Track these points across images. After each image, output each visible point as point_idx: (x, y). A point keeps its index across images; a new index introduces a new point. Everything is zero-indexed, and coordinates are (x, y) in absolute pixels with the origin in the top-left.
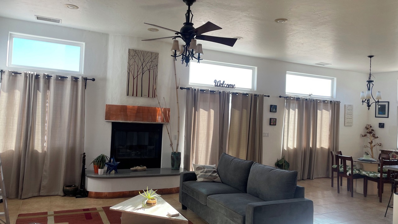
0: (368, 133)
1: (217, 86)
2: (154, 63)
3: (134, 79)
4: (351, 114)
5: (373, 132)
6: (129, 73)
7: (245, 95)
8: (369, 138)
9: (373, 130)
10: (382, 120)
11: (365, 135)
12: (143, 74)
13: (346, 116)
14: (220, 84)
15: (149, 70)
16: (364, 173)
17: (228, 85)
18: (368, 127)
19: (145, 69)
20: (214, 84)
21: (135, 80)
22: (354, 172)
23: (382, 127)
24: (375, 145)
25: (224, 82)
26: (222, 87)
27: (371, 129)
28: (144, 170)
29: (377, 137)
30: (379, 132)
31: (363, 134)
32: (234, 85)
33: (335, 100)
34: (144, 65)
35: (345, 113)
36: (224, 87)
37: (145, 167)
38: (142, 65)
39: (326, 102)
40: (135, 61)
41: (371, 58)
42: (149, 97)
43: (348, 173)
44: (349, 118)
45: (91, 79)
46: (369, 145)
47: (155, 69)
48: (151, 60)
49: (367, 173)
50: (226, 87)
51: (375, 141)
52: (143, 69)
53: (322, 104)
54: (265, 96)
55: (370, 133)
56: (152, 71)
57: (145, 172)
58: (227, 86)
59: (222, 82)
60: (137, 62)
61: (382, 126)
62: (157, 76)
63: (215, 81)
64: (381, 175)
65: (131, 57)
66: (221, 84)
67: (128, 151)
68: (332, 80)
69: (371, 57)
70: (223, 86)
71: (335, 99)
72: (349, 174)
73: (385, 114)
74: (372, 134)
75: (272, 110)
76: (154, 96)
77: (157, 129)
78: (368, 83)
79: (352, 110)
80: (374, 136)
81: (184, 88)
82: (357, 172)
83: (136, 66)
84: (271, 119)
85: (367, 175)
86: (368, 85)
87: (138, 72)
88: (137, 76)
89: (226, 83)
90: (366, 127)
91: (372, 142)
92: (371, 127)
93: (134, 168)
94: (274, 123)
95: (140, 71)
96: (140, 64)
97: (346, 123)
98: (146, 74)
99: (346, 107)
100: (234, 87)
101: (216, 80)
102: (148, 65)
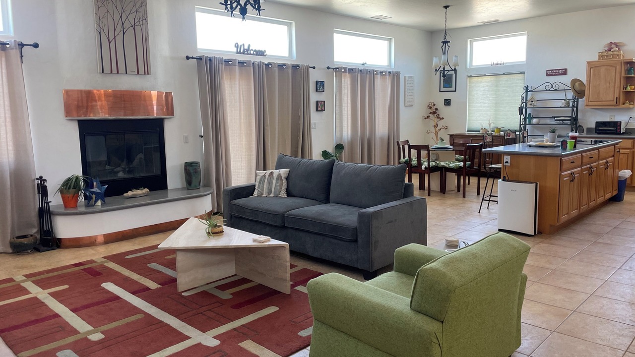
0: (430, 113)
1: (240, 53)
2: (141, 15)
3: (110, 43)
4: (413, 90)
5: (437, 111)
6: (100, 33)
7: (281, 66)
8: (433, 120)
9: (436, 109)
10: (448, 96)
11: (428, 117)
12: (124, 34)
13: (407, 93)
14: (244, 49)
15: (134, 27)
16: (443, 164)
17: (255, 51)
18: (430, 105)
19: (127, 25)
20: (235, 50)
21: (112, 44)
22: (431, 164)
23: (448, 105)
24: (440, 129)
25: (249, 46)
26: (248, 54)
27: (435, 107)
28: (146, 195)
29: (443, 118)
30: (444, 110)
31: (426, 116)
32: (265, 51)
33: (394, 71)
34: (124, 18)
35: (405, 88)
36: (250, 54)
37: (146, 190)
38: (121, 17)
39: (384, 73)
40: (108, 12)
41: (446, 9)
42: (138, 73)
43: (423, 167)
44: (410, 95)
45: (30, 45)
46: (433, 129)
47: (144, 25)
48: (134, 9)
49: (446, 164)
50: (253, 54)
51: (441, 124)
52: (123, 24)
53: (379, 76)
54: (310, 67)
55: (434, 113)
56: (138, 29)
57: (146, 197)
58: (255, 53)
59: (246, 47)
60: (112, 13)
61: (448, 103)
62: (148, 37)
63: (237, 46)
64: (465, 164)
65: (100, 4)
66: (246, 49)
67: (107, 167)
68: (390, 40)
69: (446, 7)
70: (249, 52)
71: (393, 69)
72: (425, 167)
73: (451, 87)
74: (435, 115)
75: (318, 89)
76: (147, 71)
77: (155, 128)
78: (442, 44)
79: (413, 84)
80: (438, 117)
81: (192, 58)
82: (434, 164)
83: (111, 20)
84: (317, 101)
85: (447, 166)
86: (444, 48)
87: (115, 30)
88: (115, 38)
89: (253, 47)
90: (428, 106)
91: (437, 125)
92: (434, 105)
93: (130, 193)
94: (322, 107)
95: (119, 28)
96: (117, 17)
97: (406, 102)
98: (130, 34)
99: (407, 80)
100: (265, 54)
101: (237, 43)
102: (131, 18)
